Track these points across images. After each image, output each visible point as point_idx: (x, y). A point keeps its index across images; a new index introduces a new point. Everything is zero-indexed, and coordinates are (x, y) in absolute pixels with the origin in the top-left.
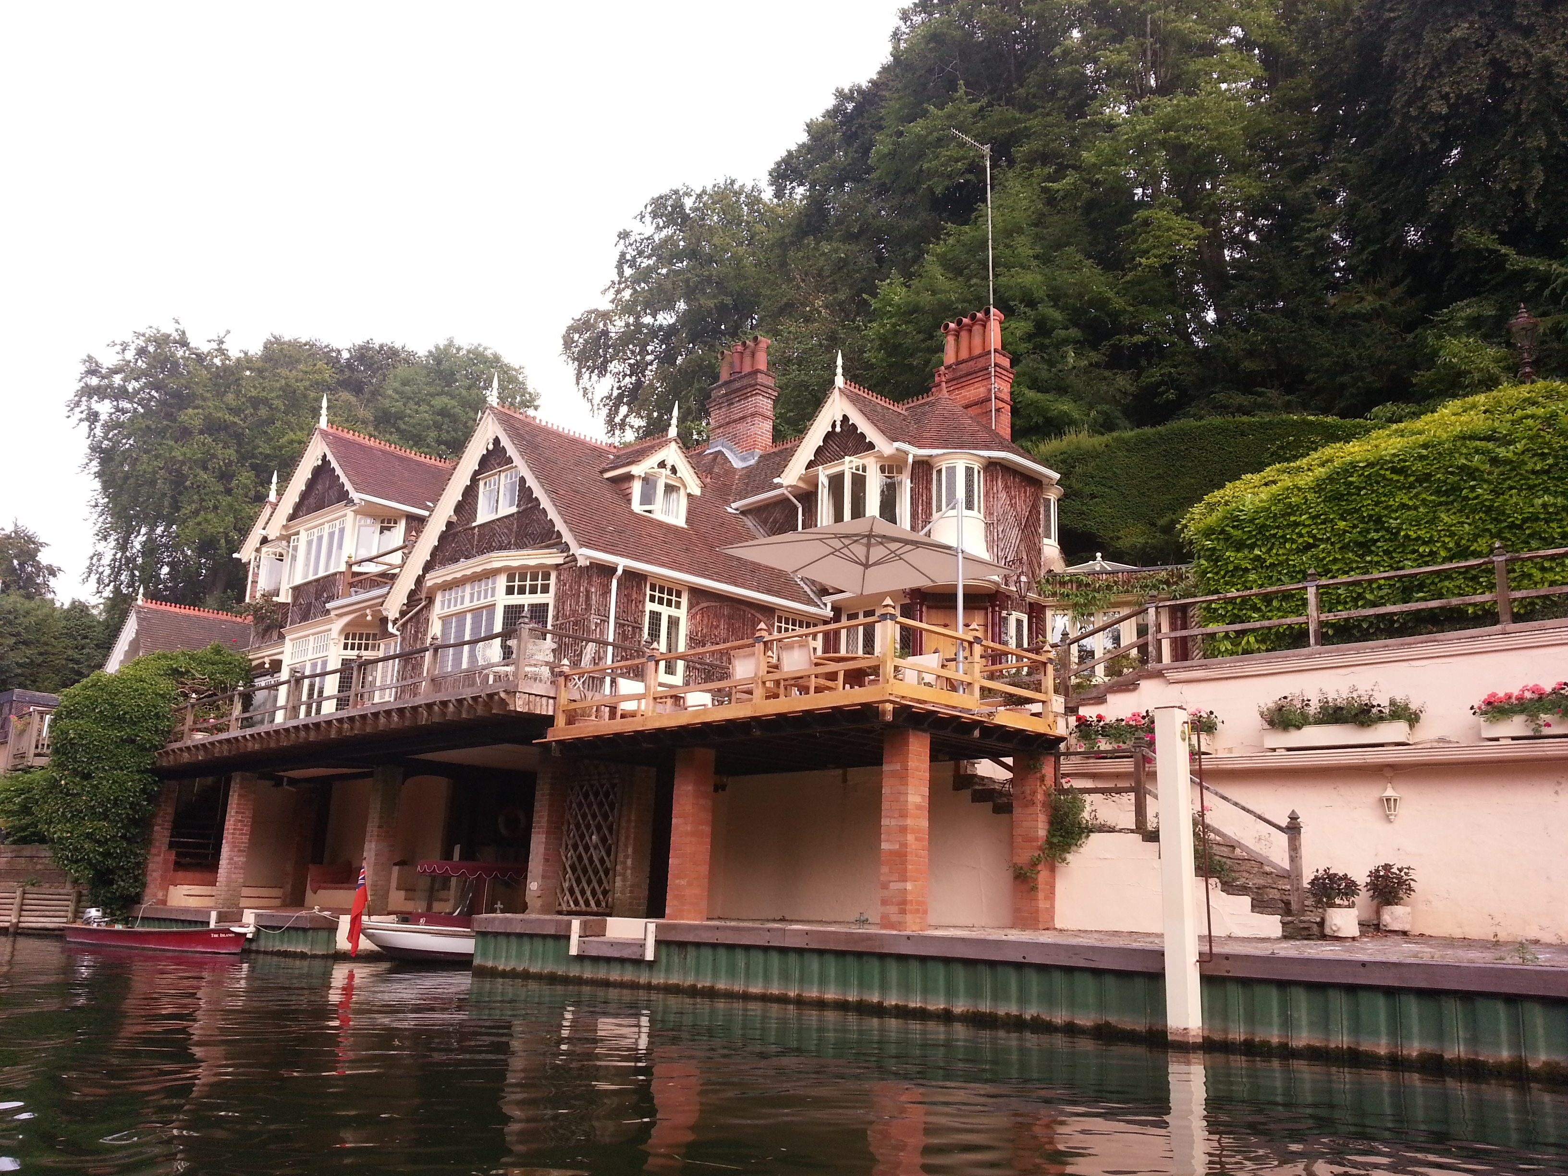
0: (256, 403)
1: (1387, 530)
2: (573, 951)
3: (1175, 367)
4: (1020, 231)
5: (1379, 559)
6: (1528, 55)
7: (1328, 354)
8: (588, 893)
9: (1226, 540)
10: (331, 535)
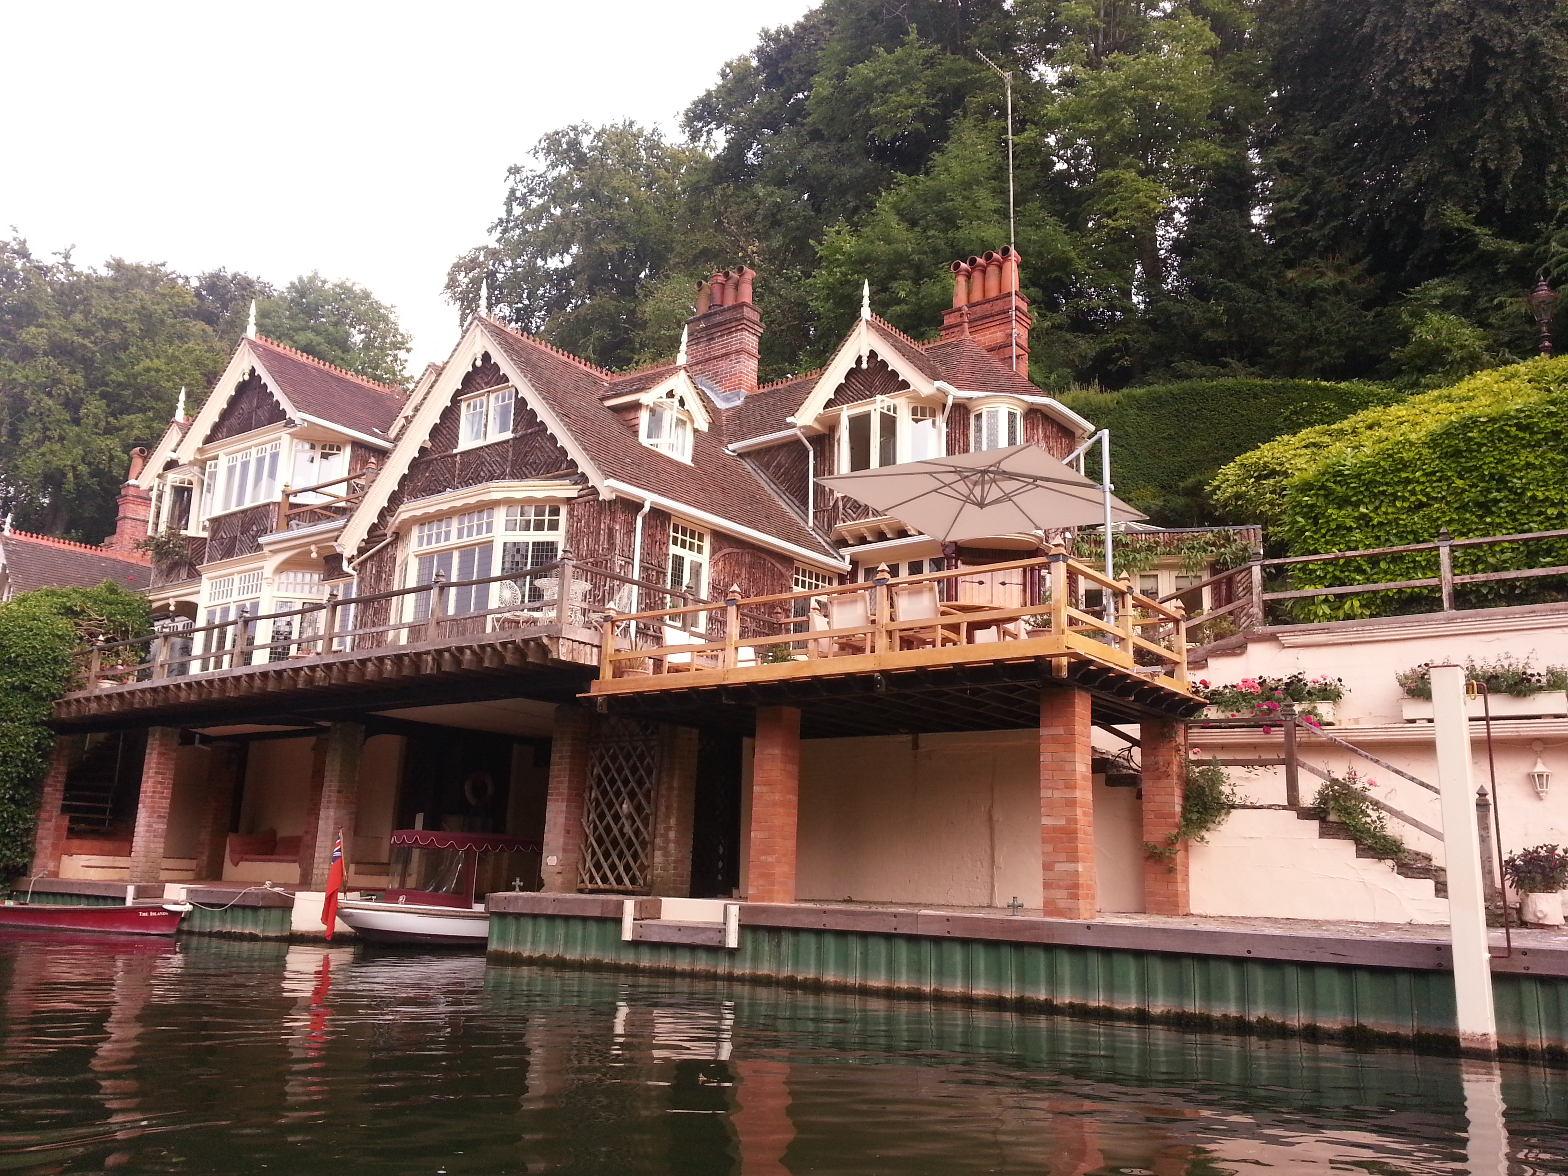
0: (108, 324)
1: (1510, 490)
2: (627, 935)
3: (1128, 333)
4: (979, 183)
5: (1502, 521)
6: (1511, 35)
7: (1291, 327)
8: (621, 869)
9: (1326, 496)
10: (260, 461)
